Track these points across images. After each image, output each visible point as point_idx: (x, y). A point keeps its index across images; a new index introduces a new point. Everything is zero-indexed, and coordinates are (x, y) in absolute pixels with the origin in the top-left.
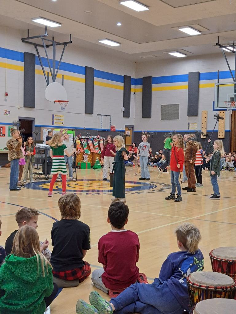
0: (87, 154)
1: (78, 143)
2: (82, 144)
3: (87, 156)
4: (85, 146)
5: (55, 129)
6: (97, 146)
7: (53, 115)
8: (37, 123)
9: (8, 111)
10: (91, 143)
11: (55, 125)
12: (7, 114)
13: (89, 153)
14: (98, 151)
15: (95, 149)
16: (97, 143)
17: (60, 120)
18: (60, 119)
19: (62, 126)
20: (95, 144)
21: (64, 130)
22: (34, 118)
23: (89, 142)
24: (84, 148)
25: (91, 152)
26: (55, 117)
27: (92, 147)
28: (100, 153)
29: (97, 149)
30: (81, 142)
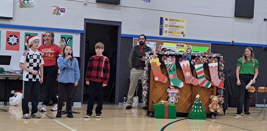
0: (176, 87)
1: (155, 64)
2: (163, 66)
3: (177, 91)
4: (170, 71)
5: (164, 43)
6: (200, 73)
7: (162, 19)
8: (125, 31)
9: (61, 7)
10: (186, 65)
11: (165, 35)
12: (58, 13)
13: (181, 85)
14: (203, 83)
15: (197, 77)
16: (202, 65)
17: (177, 27)
18: (176, 25)
19: (181, 37)
20: (196, 67)
21: (185, 45)
22: (121, 23)
23: (181, 64)
24: (171, 76)
25: (185, 84)
26: (165, 22)
27: (188, 74)
28: (209, 86)
29: (200, 78)
30: (161, 61)
